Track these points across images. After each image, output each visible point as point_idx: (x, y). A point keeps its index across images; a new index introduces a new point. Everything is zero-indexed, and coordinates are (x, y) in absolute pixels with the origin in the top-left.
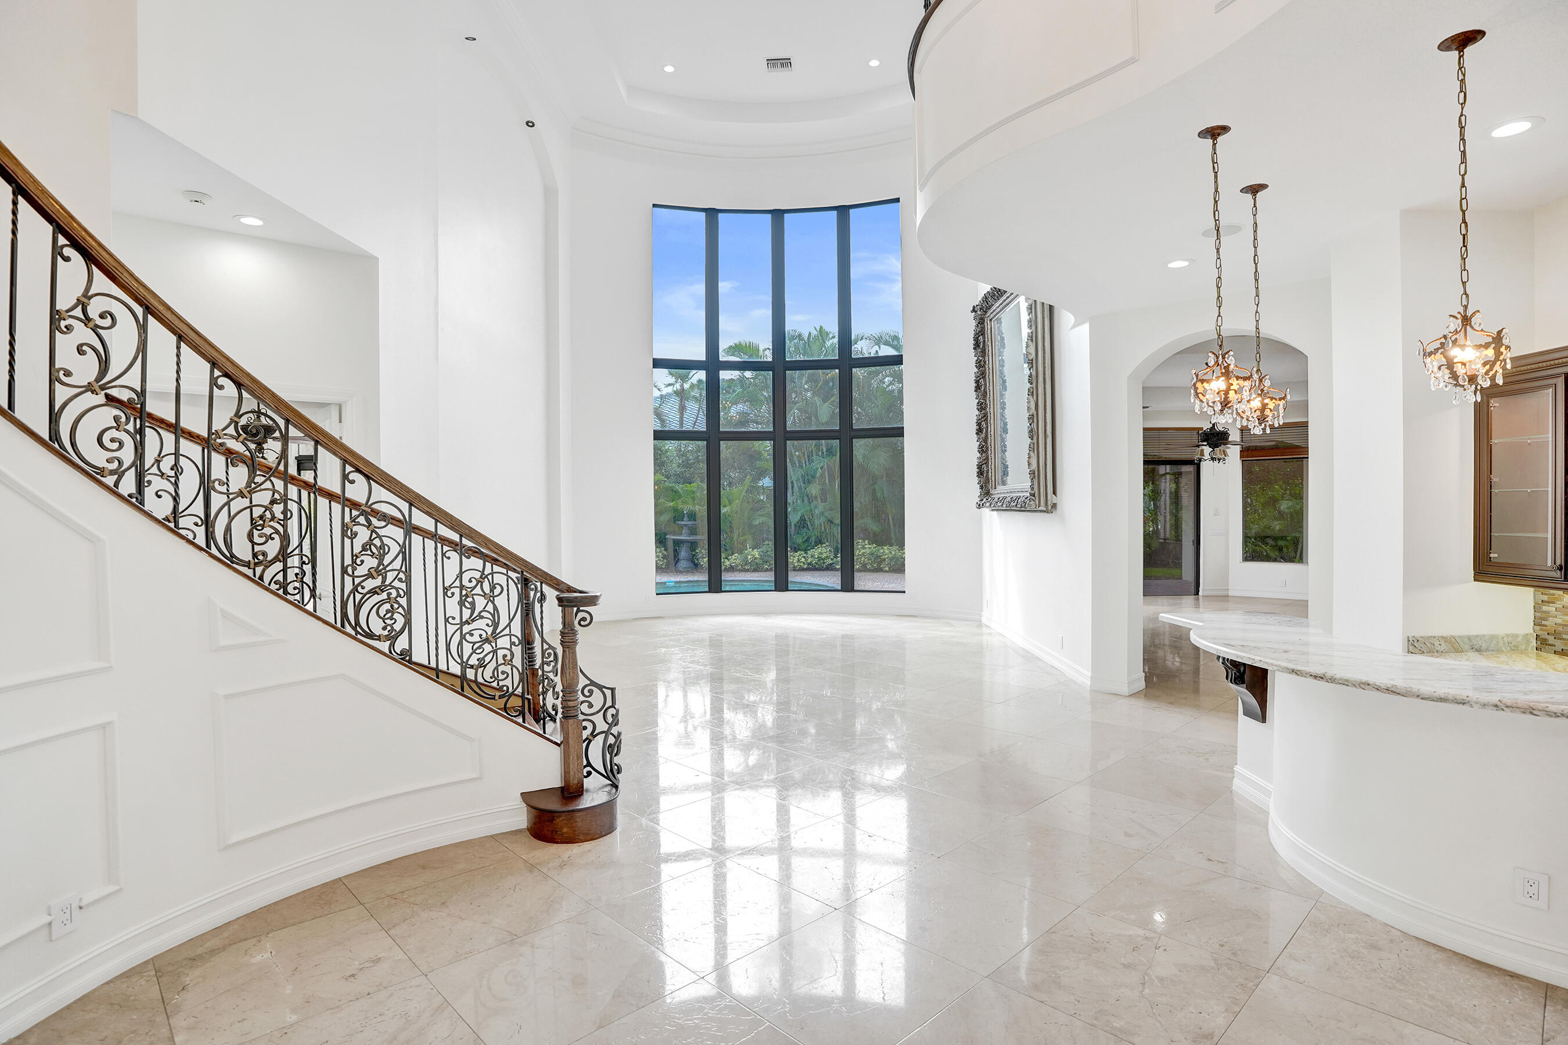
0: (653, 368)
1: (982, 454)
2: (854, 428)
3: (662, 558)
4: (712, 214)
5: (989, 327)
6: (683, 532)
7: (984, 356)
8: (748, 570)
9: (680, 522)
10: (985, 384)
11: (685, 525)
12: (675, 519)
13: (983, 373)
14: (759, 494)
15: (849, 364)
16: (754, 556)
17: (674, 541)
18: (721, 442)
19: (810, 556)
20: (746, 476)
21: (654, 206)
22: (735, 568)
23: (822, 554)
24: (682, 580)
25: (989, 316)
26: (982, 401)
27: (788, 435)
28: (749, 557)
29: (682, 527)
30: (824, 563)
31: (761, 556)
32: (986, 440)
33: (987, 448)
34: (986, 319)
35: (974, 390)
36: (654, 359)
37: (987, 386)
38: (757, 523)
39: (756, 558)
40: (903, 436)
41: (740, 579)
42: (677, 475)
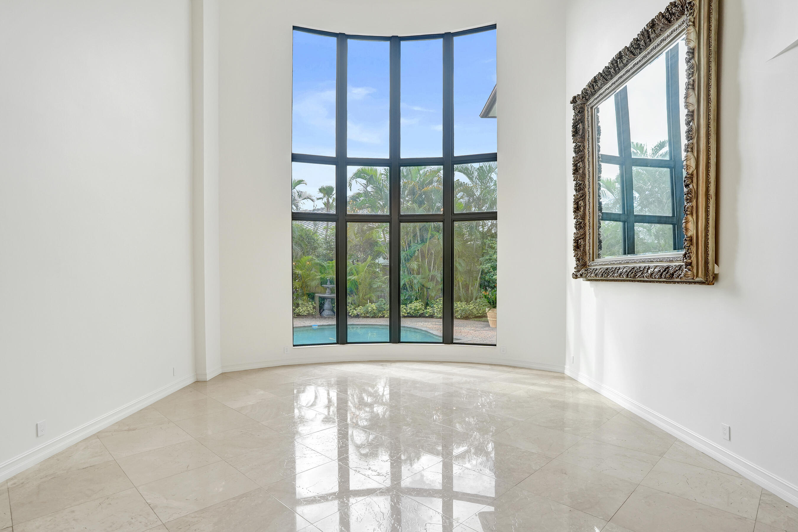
0: (292, 161)
1: (579, 230)
2: (455, 213)
3: (313, 308)
4: (342, 38)
5: (590, 114)
6: (327, 291)
7: (583, 141)
8: (368, 317)
9: (324, 286)
10: (584, 167)
11: (328, 287)
12: (322, 284)
13: (582, 157)
14: (376, 268)
15: (452, 161)
16: (372, 308)
17: (320, 297)
18: (348, 223)
19: (409, 308)
20: (367, 256)
21: (295, 28)
22: (360, 315)
23: (417, 307)
24: (325, 324)
25: (591, 104)
26: (580, 182)
27: (401, 218)
28: (369, 308)
29: (326, 289)
30: (418, 313)
31: (377, 308)
32: (583, 217)
33: (585, 224)
34: (586, 108)
35: (572, 173)
36: (292, 154)
37: (586, 169)
38: (376, 286)
39: (374, 309)
40: (497, 219)
41: (363, 323)
42: (325, 256)
